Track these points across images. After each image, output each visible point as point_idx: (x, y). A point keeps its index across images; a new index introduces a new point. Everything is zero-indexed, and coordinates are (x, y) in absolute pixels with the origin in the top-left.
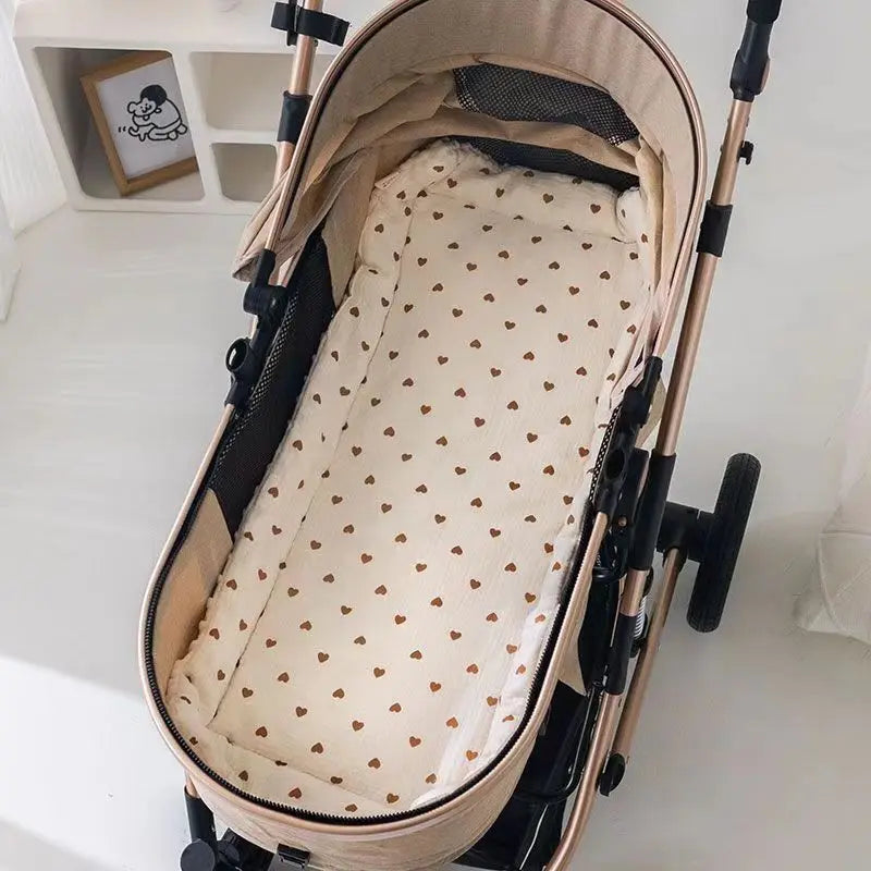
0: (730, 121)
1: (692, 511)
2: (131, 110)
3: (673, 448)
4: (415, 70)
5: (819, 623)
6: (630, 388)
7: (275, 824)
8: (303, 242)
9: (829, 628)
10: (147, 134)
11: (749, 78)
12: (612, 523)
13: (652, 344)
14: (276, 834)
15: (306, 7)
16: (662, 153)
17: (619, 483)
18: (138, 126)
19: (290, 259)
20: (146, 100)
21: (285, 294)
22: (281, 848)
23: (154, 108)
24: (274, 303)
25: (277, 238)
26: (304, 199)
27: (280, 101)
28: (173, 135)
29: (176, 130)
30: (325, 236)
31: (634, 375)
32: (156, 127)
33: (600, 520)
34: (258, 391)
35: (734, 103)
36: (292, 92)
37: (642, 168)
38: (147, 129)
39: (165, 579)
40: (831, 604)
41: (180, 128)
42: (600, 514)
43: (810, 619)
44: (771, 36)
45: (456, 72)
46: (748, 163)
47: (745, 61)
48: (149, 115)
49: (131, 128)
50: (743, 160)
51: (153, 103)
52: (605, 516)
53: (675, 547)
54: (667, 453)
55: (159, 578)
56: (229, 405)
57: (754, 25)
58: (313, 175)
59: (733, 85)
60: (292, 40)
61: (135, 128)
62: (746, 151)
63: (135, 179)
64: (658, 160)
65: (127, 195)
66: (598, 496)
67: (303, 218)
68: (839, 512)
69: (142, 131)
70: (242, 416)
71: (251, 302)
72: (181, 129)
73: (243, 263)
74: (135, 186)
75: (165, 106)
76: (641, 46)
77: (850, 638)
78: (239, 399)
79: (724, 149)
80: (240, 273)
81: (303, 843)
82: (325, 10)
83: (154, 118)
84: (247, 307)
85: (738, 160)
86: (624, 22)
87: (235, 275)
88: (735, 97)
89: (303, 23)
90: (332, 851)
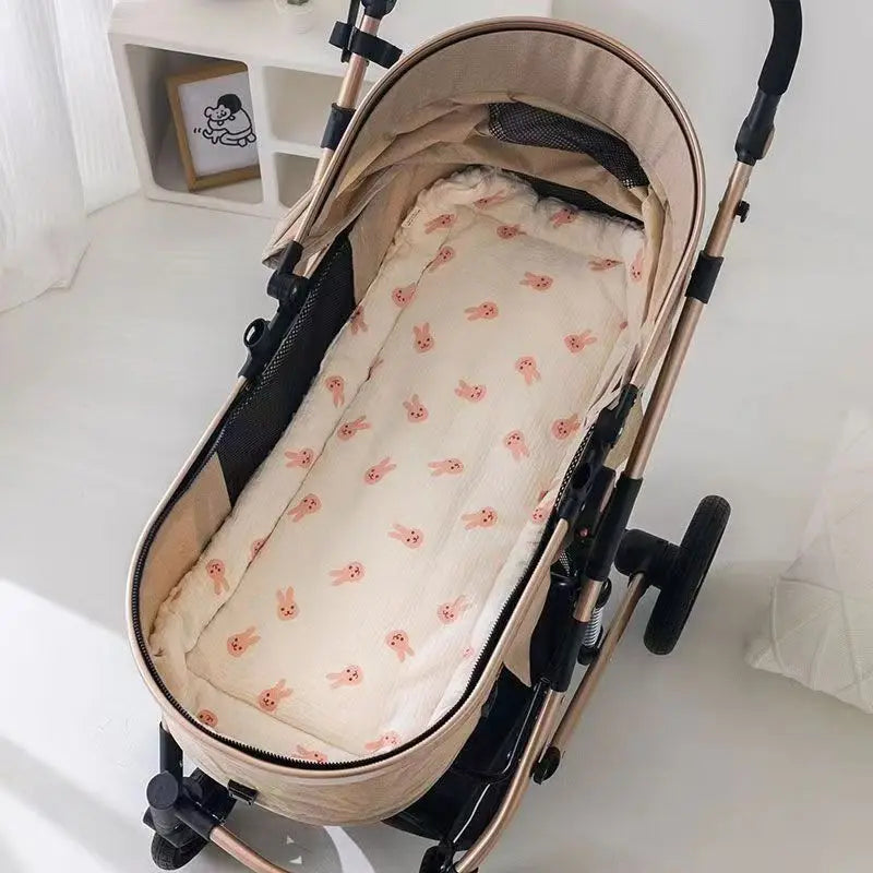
0: (731, 181)
1: (661, 542)
2: (208, 114)
3: (641, 473)
4: (454, 100)
5: (765, 661)
6: (605, 410)
7: (224, 757)
8: (331, 240)
9: (774, 668)
10: (219, 138)
11: (753, 142)
12: (573, 531)
13: (631, 373)
14: (229, 771)
15: (362, 30)
16: (667, 202)
17: (583, 494)
18: (213, 130)
19: (317, 254)
20: (222, 107)
21: (307, 285)
22: (231, 783)
23: (228, 115)
24: (295, 290)
25: (306, 233)
26: (336, 202)
27: (329, 111)
28: (242, 142)
29: (246, 138)
30: (352, 237)
31: (611, 398)
32: (228, 132)
33: (562, 526)
34: (270, 369)
35: (737, 165)
36: (339, 105)
37: (647, 214)
38: (220, 133)
39: (160, 524)
40: (777, 644)
41: (248, 137)
42: (561, 520)
43: (756, 658)
44: (778, 107)
45: (491, 107)
46: (742, 221)
47: (751, 127)
48: (223, 121)
49: (206, 130)
50: (738, 217)
51: (228, 110)
52: (566, 523)
53: (641, 572)
54: (635, 476)
55: (156, 522)
56: (242, 377)
57: (763, 95)
58: (347, 181)
59: (738, 148)
60: (346, 57)
61: (209, 131)
62: (742, 210)
63: (201, 178)
64: (662, 209)
65: (193, 191)
66: (563, 504)
67: (334, 219)
68: (798, 562)
69: (216, 135)
70: (252, 389)
71: (275, 288)
72: (251, 138)
73: (273, 251)
74: (202, 184)
75: (239, 115)
76: (659, 102)
77: (791, 679)
78: (252, 373)
79: (722, 205)
80: (269, 261)
81: (251, 781)
82: (380, 35)
83: (227, 125)
84: (270, 291)
85: (734, 217)
86: (646, 78)
87: (264, 262)
88: (738, 160)
89: (357, 43)
90: (278, 792)
